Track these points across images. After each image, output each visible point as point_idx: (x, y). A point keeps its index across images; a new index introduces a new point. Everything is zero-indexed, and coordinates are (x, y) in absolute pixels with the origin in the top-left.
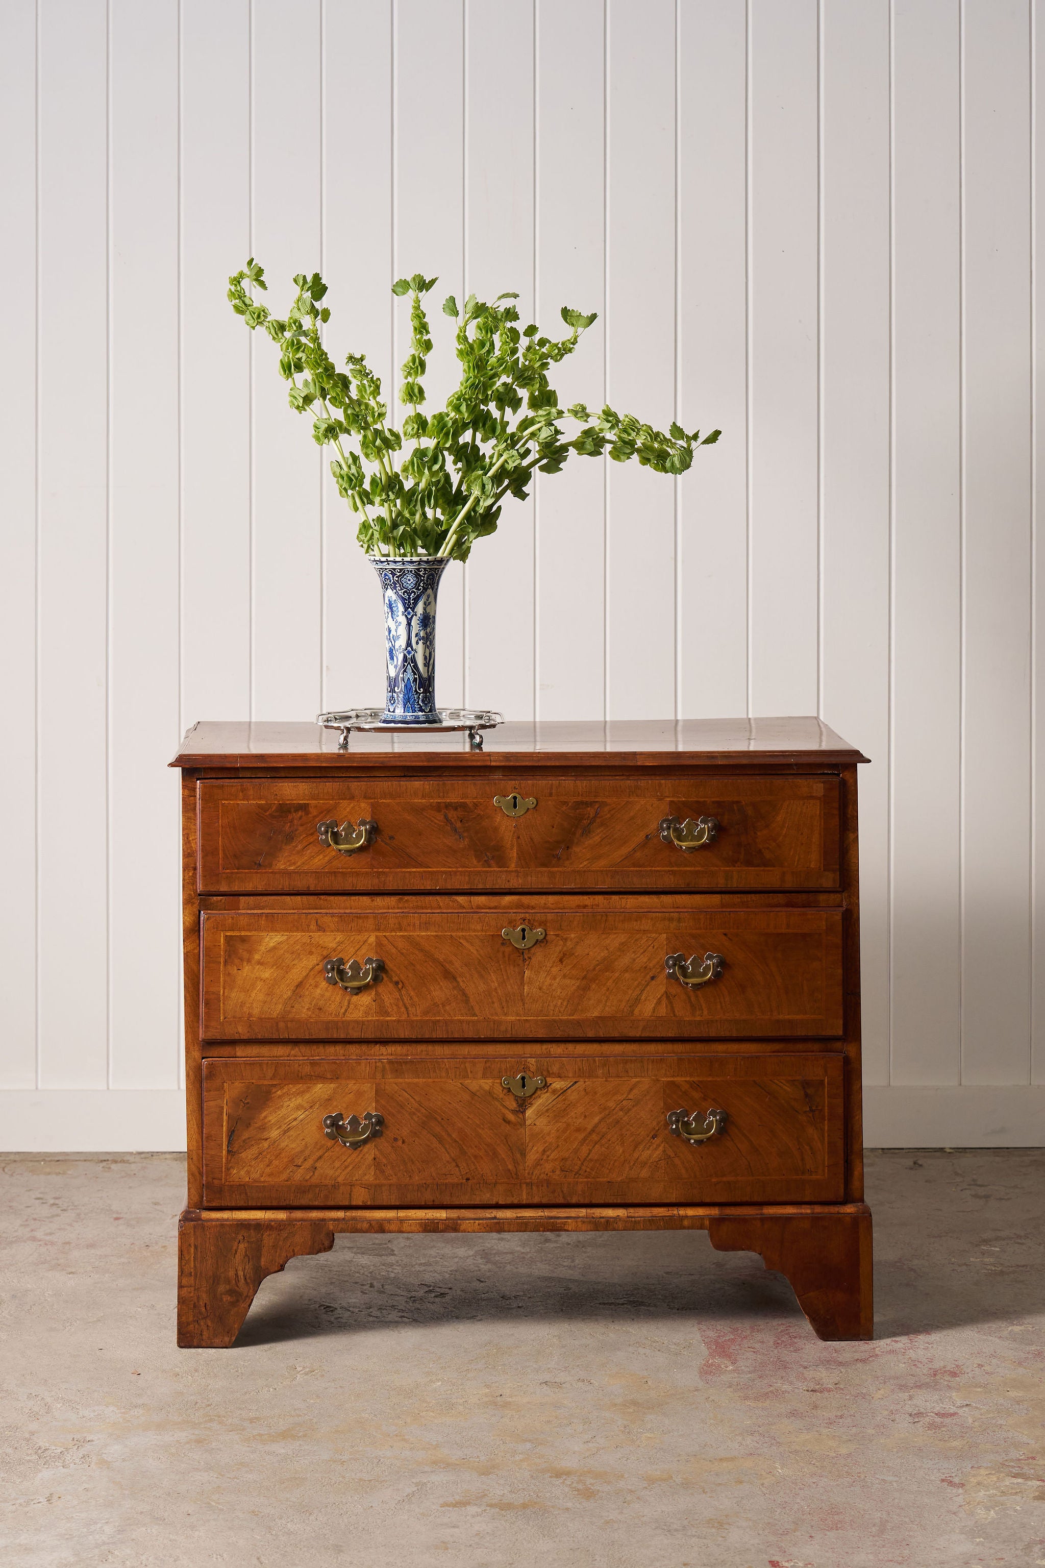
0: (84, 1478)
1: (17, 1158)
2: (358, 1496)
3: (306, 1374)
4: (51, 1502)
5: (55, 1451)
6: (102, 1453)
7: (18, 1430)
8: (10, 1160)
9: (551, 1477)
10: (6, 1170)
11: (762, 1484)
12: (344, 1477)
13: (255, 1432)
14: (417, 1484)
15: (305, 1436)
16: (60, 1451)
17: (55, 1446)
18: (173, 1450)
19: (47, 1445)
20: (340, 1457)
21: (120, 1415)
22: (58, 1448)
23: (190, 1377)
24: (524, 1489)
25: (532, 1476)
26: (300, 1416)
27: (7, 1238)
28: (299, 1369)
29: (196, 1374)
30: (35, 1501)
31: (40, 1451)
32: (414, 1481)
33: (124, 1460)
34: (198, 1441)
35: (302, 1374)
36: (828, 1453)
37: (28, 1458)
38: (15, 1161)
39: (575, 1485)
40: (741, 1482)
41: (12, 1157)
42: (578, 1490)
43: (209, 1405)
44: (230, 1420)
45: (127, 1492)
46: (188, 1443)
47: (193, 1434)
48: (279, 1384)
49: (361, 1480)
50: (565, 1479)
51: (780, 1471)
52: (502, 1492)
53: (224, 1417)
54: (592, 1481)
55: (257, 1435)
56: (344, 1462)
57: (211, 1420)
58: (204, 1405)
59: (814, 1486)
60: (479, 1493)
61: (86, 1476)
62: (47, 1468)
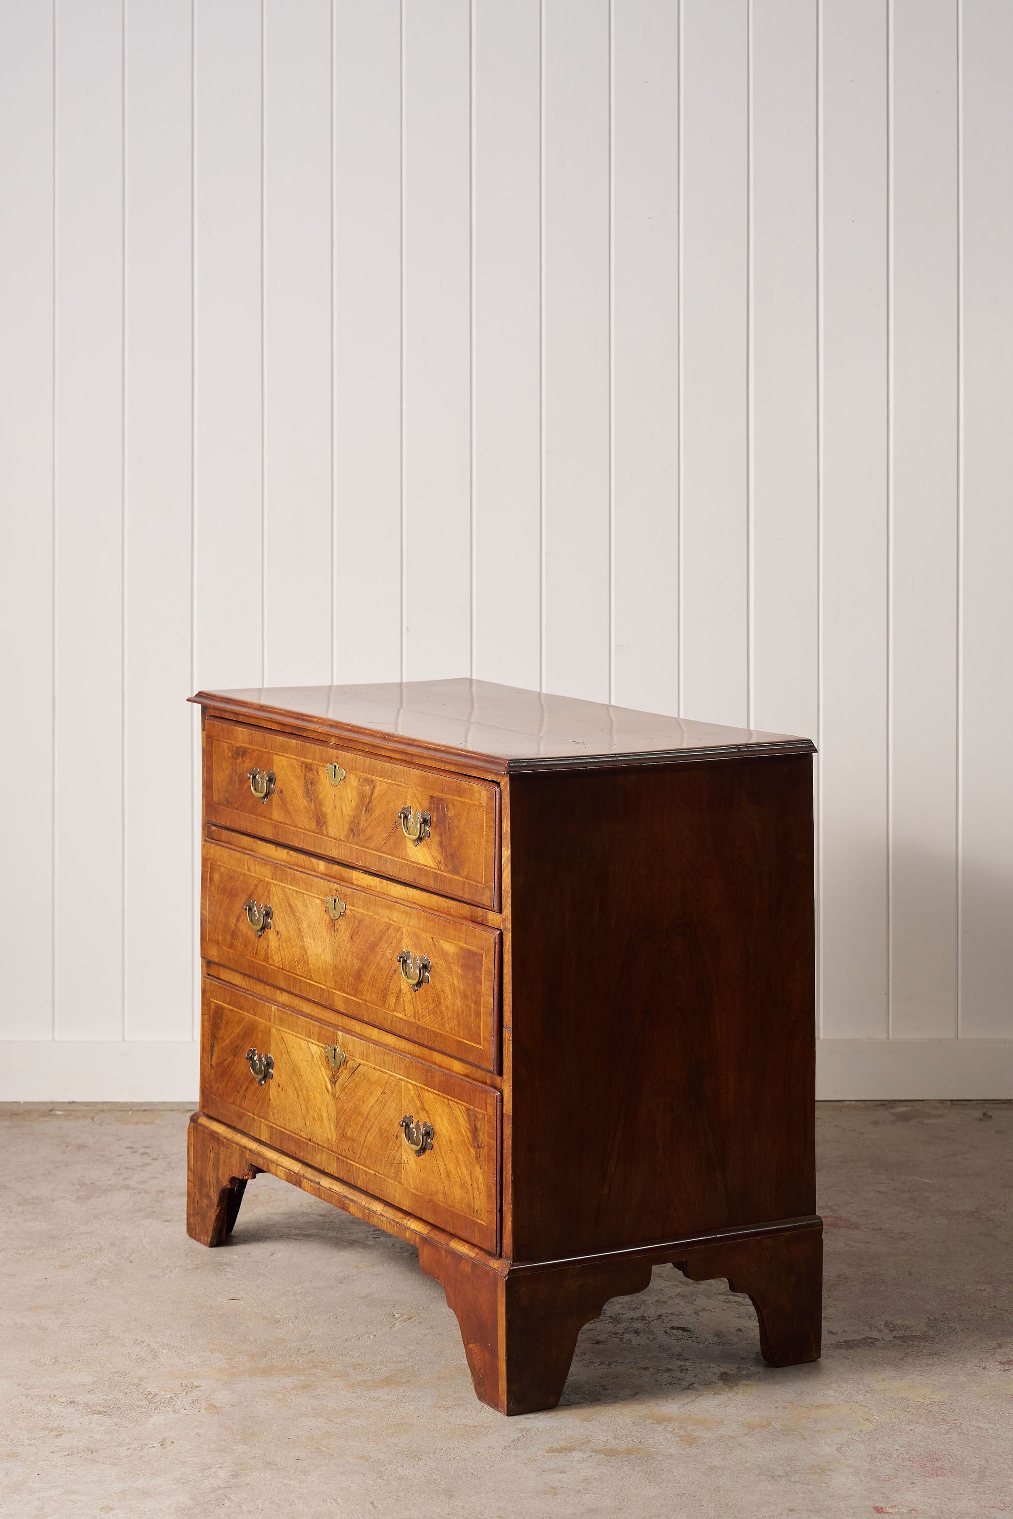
0: (195, 1423)
1: (105, 1107)
2: (465, 1442)
3: (405, 1321)
4: (164, 1446)
5: (164, 1396)
6: (211, 1398)
7: (127, 1376)
8: (98, 1110)
9: (652, 1423)
10: (95, 1119)
11: (861, 1431)
12: (449, 1423)
13: (359, 1378)
14: (522, 1430)
15: (408, 1382)
16: (169, 1396)
17: (165, 1391)
18: (280, 1396)
19: (157, 1390)
20: (444, 1403)
21: (225, 1361)
22: (167, 1393)
23: (291, 1324)
24: (626, 1435)
25: (634, 1423)
26: (402, 1362)
27: (101, 1187)
28: (397, 1316)
29: (297, 1321)
30: (149, 1446)
31: (150, 1397)
32: (518, 1426)
33: (233, 1406)
34: (305, 1387)
35: (401, 1321)
36: (922, 1401)
37: (139, 1403)
38: (103, 1111)
39: (676, 1431)
40: (839, 1429)
41: (100, 1107)
42: (681, 1436)
43: (312, 1352)
44: (333, 1367)
45: (238, 1437)
46: (294, 1388)
47: (299, 1380)
48: (379, 1331)
49: (466, 1426)
50: (667, 1426)
51: (877, 1418)
52: (606, 1438)
53: (328, 1363)
54: (693, 1428)
55: (361, 1381)
56: (448, 1408)
57: (315, 1367)
58: (306, 1351)
59: (912, 1433)
60: (583, 1439)
61: (196, 1421)
62: (158, 1413)
